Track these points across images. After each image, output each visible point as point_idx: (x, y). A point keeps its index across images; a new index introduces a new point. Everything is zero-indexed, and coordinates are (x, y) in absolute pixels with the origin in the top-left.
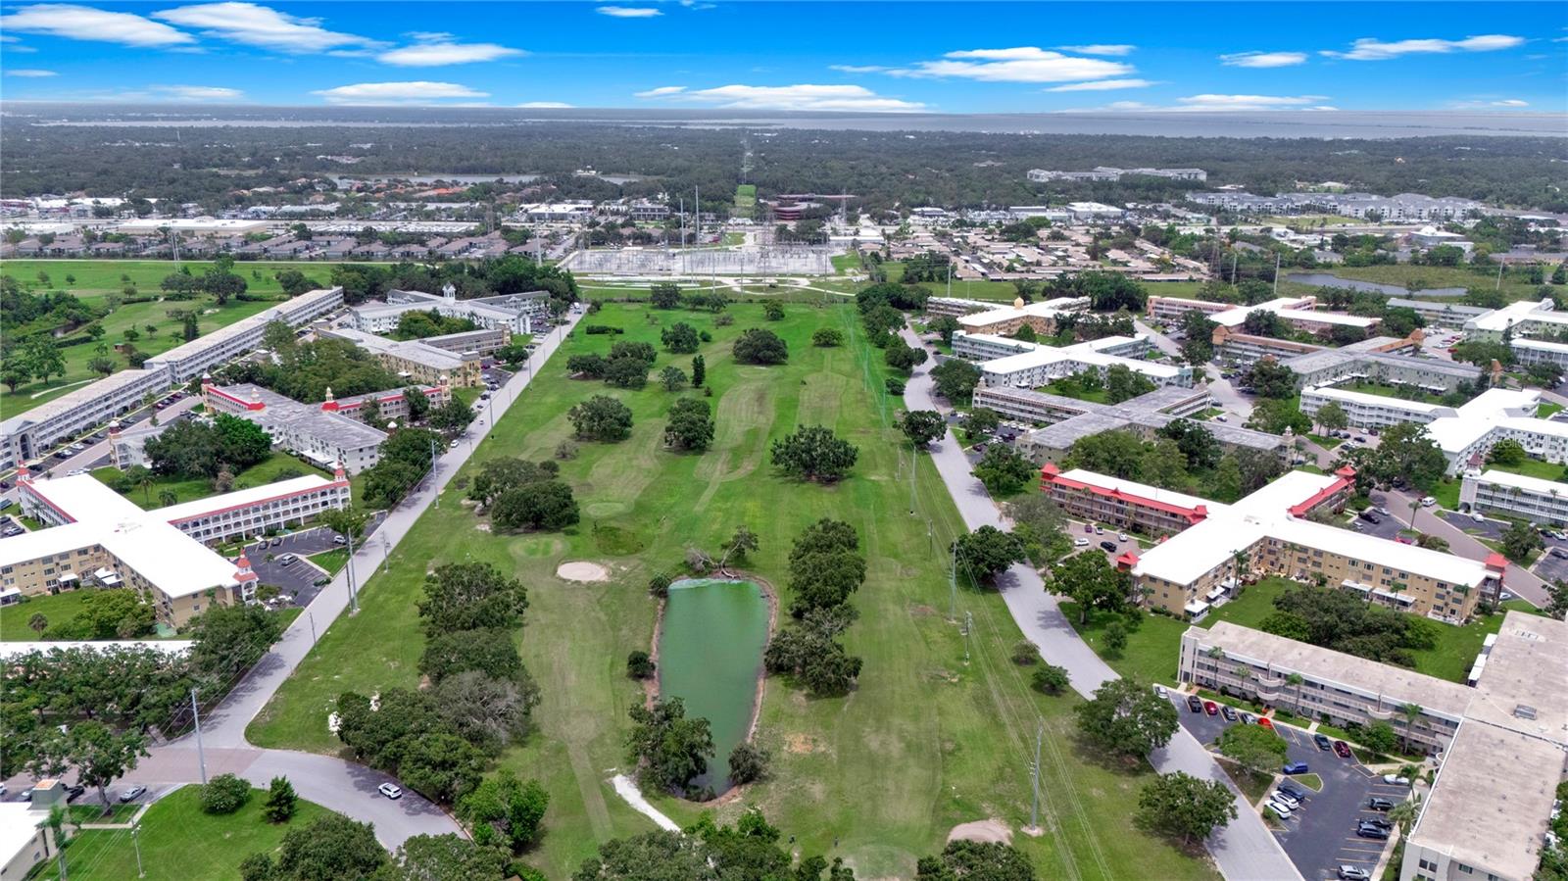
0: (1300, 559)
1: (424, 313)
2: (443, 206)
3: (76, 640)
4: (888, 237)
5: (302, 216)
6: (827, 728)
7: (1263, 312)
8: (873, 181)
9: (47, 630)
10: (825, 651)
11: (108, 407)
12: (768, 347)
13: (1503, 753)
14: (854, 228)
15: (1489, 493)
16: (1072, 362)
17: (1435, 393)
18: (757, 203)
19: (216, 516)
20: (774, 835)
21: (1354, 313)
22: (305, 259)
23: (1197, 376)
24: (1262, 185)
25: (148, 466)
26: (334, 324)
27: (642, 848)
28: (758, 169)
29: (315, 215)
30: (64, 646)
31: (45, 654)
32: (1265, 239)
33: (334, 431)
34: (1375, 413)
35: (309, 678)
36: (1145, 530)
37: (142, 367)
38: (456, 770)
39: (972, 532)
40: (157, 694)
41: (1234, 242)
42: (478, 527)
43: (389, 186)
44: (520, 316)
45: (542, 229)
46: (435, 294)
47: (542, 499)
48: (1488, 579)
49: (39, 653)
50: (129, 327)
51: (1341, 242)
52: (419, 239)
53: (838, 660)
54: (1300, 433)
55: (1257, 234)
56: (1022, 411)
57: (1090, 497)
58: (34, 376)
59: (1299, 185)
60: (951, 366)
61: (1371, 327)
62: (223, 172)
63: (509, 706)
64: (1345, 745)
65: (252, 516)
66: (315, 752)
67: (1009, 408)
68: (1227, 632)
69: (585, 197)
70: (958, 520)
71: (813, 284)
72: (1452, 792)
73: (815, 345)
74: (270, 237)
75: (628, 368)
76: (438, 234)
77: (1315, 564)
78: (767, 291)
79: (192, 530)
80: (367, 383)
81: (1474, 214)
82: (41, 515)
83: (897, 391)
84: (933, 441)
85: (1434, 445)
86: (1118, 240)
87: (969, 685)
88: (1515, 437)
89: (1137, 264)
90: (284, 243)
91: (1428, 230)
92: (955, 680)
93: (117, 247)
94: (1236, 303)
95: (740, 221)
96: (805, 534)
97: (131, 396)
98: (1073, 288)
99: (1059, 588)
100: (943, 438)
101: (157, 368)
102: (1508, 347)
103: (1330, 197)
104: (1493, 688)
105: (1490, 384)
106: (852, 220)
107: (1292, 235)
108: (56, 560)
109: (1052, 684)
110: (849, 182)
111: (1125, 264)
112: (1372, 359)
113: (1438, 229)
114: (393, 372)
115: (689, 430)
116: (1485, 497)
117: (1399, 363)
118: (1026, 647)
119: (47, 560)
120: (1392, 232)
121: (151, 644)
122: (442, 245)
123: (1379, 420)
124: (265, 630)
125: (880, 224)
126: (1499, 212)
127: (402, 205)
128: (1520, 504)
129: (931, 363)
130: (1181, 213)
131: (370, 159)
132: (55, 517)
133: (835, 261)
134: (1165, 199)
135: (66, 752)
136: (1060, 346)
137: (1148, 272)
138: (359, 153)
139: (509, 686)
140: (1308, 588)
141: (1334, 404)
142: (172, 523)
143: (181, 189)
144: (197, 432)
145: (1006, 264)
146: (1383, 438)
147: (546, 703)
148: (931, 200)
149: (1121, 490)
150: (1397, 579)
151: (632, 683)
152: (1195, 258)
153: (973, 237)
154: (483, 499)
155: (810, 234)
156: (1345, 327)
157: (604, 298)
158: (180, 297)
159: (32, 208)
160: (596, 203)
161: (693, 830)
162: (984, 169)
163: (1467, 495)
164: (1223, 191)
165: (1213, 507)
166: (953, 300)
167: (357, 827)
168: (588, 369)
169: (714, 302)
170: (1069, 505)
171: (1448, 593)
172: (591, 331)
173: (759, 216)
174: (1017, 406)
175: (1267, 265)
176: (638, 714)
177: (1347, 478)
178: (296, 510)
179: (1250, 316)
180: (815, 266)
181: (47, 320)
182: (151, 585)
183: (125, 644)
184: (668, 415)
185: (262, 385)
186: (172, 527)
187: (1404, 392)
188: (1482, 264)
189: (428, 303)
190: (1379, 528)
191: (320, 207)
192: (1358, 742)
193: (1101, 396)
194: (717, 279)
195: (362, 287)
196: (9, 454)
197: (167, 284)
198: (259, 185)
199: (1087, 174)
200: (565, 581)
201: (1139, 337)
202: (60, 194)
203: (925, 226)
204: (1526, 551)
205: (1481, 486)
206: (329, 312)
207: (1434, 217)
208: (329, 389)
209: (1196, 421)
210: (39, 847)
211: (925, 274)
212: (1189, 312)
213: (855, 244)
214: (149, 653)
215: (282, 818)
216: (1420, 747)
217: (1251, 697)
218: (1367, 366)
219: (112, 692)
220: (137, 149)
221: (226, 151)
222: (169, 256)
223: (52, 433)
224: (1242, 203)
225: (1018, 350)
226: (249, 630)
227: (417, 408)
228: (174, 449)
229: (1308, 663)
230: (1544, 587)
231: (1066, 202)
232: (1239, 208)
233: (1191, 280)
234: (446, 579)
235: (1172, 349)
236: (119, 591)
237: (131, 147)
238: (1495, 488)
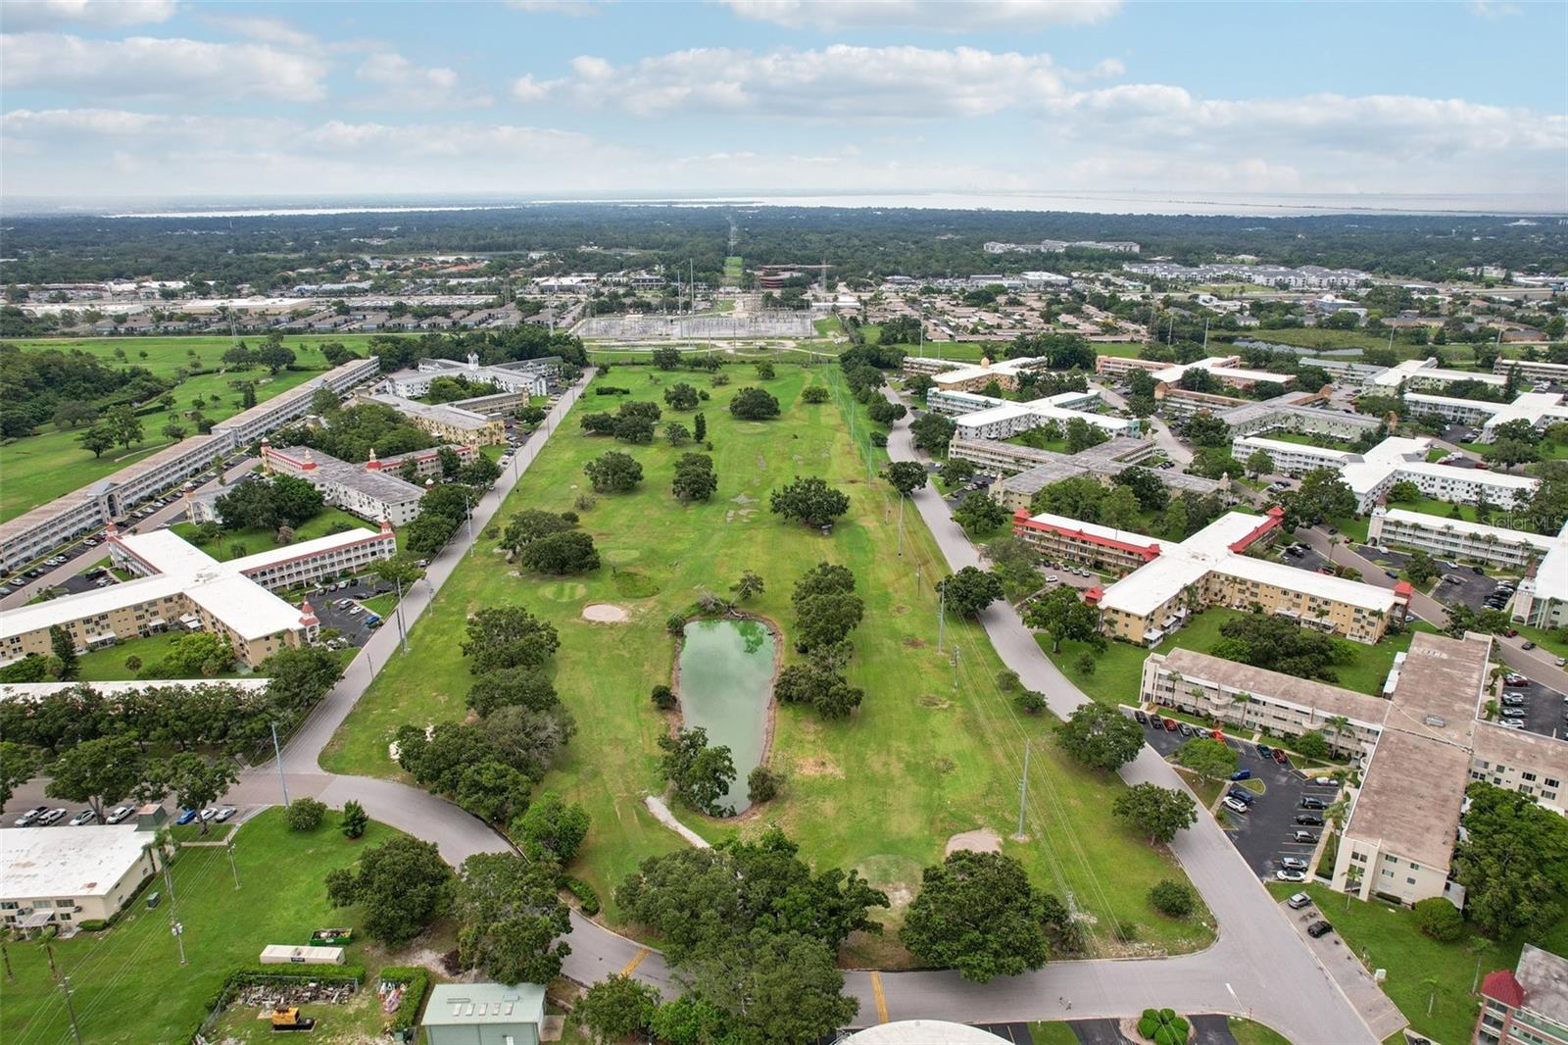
0: (1240, 591)
1: (451, 379)
2: (464, 281)
3: (168, 678)
4: (865, 303)
5: (340, 293)
6: (834, 752)
7: (1197, 369)
8: (847, 253)
9: (141, 670)
10: (830, 684)
11: (182, 469)
12: (761, 404)
13: (1418, 757)
14: (833, 295)
15: (1393, 528)
16: (1034, 416)
17: (1343, 441)
18: (745, 273)
19: (280, 566)
20: (793, 849)
21: (1272, 371)
22: (344, 332)
23: (1144, 428)
24: (1186, 256)
25: (219, 521)
26: (372, 390)
27: (677, 863)
28: (744, 242)
29: (352, 292)
30: (158, 684)
31: (142, 693)
32: (1192, 305)
33: (379, 487)
34: (1297, 458)
35: (369, 711)
36: (1106, 567)
37: (210, 433)
38: (506, 794)
39: (955, 573)
40: (241, 727)
41: (1167, 307)
42: (509, 573)
43: (416, 264)
44: (536, 380)
45: (552, 301)
46: (460, 361)
47: (566, 549)
48: (1396, 604)
49: (136, 691)
50: (197, 397)
51: (1258, 308)
52: (444, 310)
53: (842, 692)
54: (1234, 478)
55: (1186, 300)
56: (993, 460)
57: (1057, 538)
58: (117, 442)
59: (1218, 257)
60: (928, 419)
61: (1287, 383)
62: (271, 255)
63: (549, 737)
64: (1282, 752)
65: (311, 566)
66: (379, 777)
67: (981, 458)
68: (1183, 657)
69: (590, 270)
70: (942, 561)
71: (799, 346)
72: (1377, 792)
73: (804, 403)
74: (314, 313)
75: (636, 426)
76: (461, 307)
77: (1252, 594)
78: (757, 352)
79: (260, 579)
80: (405, 444)
81: (1365, 284)
82: (129, 566)
83: (880, 442)
84: (916, 489)
85: (1347, 487)
86: (1067, 305)
87: (959, 710)
88: (1411, 479)
89: (1085, 327)
90: (325, 318)
91: (1328, 298)
92: (945, 706)
93: (181, 325)
94: (1173, 362)
95: (729, 289)
96: (806, 577)
97: (201, 459)
98: (1031, 349)
99: (1036, 622)
100: (924, 486)
101: (223, 432)
102: (1401, 400)
103: (1246, 268)
104: (1407, 700)
105: (1387, 433)
106: (831, 288)
107: (1216, 301)
108: (145, 607)
109: (1033, 706)
110: (827, 252)
111: (1075, 327)
112: (1290, 411)
113: (1337, 297)
114: (427, 434)
115: (695, 482)
116: (1389, 532)
117: (1312, 415)
118: (1008, 675)
119: (138, 607)
120: (1299, 299)
121: (233, 683)
122: (464, 316)
123: (1298, 465)
124: (328, 671)
125: (855, 291)
126: (1386, 283)
127: (428, 281)
128: (1418, 537)
129: (909, 418)
130: (1119, 281)
131: (397, 241)
132: (143, 568)
133: (817, 324)
134: (1105, 268)
135: (167, 781)
136: (1023, 401)
137: (1095, 334)
138: (388, 236)
139: (548, 719)
140: (1250, 617)
141: (1263, 451)
142: (242, 573)
143: (236, 272)
144: (260, 491)
145: (971, 327)
146: (1304, 482)
147: (582, 733)
148: (900, 269)
149: (1085, 531)
150: (1321, 607)
151: (657, 715)
152: (1134, 321)
153: (940, 302)
154: (513, 548)
155: (792, 300)
156: (1266, 383)
157: (610, 361)
158: (239, 370)
159: (106, 291)
160: (600, 275)
161: (722, 846)
162: (946, 242)
163: (1375, 529)
164: (1155, 262)
165: (1165, 546)
166: (926, 360)
167: (423, 846)
168: (600, 427)
169: (711, 364)
170: (1039, 546)
171: (1364, 617)
172: (601, 392)
173: (747, 285)
174: (988, 456)
175: (1197, 328)
176: (665, 743)
177: (1276, 517)
178: (349, 560)
179: (1186, 373)
180: (800, 329)
181: (125, 391)
182: (228, 628)
183: (212, 683)
184: (674, 470)
185: (313, 447)
186: (243, 577)
187: (1318, 440)
188: (1375, 328)
189: (453, 371)
190: (1303, 561)
191: (355, 284)
192: (1295, 750)
193: (1062, 446)
194: (713, 342)
195: (397, 358)
196: (98, 512)
197: (228, 357)
198: (301, 267)
199: (1036, 247)
200: (590, 622)
201: (1092, 393)
202: (130, 279)
203: (897, 292)
204: (1425, 578)
205: (1386, 523)
206: (367, 379)
207: (1332, 286)
208: (372, 450)
209: (1146, 468)
210: (147, 863)
211: (900, 337)
212: (1134, 370)
213: (835, 309)
214: (232, 691)
215: (356, 836)
216: (1345, 753)
217: (1203, 713)
218: (1287, 418)
219: (202, 725)
220: (196, 237)
221: (273, 237)
222: (227, 332)
223: (135, 493)
224: (1171, 273)
225: (987, 405)
226: (315, 670)
227: (450, 465)
228: (241, 506)
229: (1252, 684)
230: (1444, 610)
231: (1019, 272)
232: (1169, 277)
233: (1132, 341)
234: (486, 622)
235: (1122, 404)
236: (201, 635)
237: (190, 236)
238: (1398, 524)
